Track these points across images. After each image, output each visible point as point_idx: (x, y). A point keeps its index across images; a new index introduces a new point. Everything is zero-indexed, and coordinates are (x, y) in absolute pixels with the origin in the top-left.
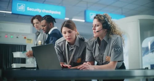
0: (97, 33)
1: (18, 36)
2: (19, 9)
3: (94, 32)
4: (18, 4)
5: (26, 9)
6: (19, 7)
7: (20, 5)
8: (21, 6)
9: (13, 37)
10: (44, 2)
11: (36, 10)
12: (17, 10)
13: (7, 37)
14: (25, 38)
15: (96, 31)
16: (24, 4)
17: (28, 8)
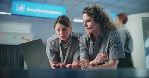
0: (90, 29)
1: (16, 37)
2: (19, 9)
3: (87, 29)
4: (17, 4)
5: (26, 9)
6: (19, 7)
7: (19, 6)
8: (21, 6)
9: (10, 37)
10: (44, 3)
11: (35, 11)
12: (17, 10)
13: (4, 37)
14: (23, 38)
15: (89, 27)
16: (23, 5)
17: (28, 8)
